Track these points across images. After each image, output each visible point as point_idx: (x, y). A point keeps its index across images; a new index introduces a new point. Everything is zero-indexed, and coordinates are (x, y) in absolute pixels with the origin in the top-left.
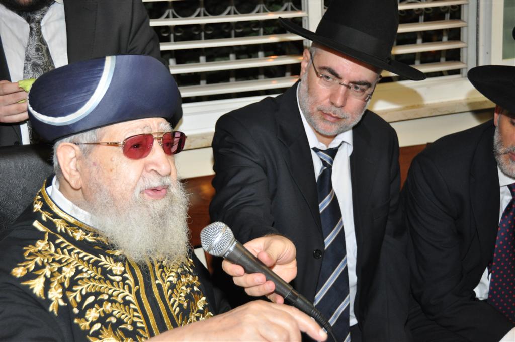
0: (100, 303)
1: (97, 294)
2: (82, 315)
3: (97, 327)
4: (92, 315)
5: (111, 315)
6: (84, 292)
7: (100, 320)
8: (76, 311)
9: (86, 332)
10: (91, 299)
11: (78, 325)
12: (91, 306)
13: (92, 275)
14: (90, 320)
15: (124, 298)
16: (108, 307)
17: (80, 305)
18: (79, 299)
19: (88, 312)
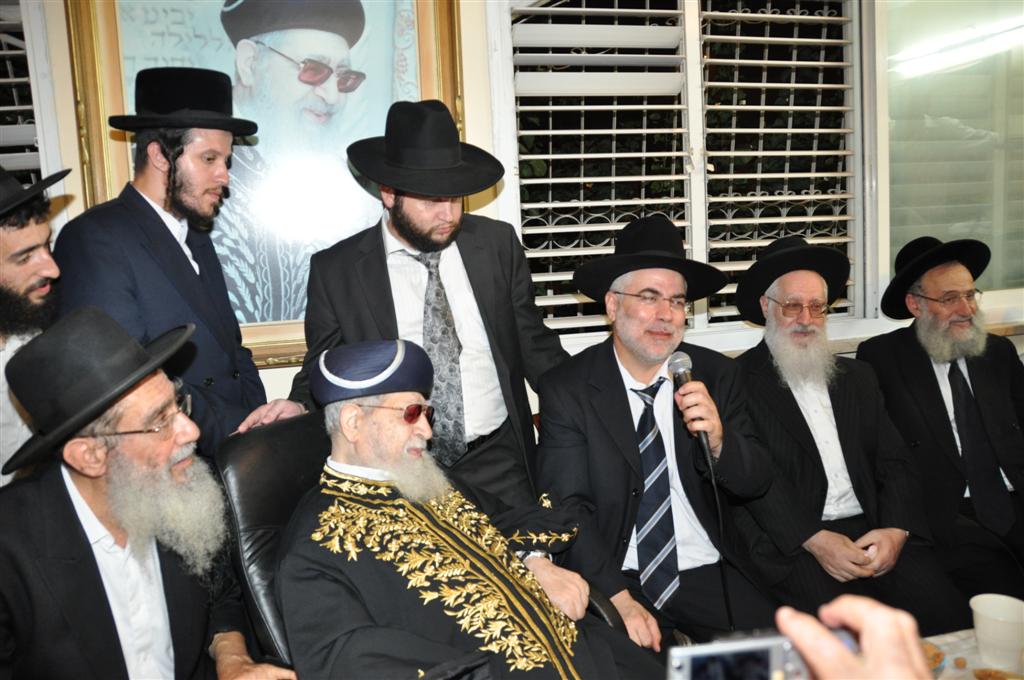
0: (398, 537)
1: (391, 533)
2: (384, 549)
3: (401, 554)
4: (394, 546)
5: (412, 542)
6: (380, 534)
7: (401, 549)
8: (377, 549)
9: (393, 560)
10: (388, 537)
11: (381, 560)
12: (390, 541)
13: (384, 520)
14: (394, 550)
15: (419, 530)
16: (405, 539)
17: (380, 544)
18: (378, 539)
19: (389, 546)
